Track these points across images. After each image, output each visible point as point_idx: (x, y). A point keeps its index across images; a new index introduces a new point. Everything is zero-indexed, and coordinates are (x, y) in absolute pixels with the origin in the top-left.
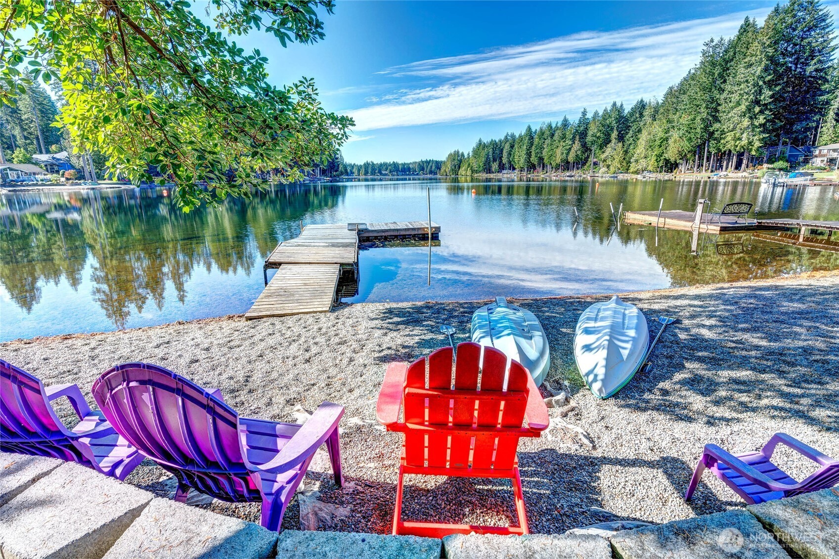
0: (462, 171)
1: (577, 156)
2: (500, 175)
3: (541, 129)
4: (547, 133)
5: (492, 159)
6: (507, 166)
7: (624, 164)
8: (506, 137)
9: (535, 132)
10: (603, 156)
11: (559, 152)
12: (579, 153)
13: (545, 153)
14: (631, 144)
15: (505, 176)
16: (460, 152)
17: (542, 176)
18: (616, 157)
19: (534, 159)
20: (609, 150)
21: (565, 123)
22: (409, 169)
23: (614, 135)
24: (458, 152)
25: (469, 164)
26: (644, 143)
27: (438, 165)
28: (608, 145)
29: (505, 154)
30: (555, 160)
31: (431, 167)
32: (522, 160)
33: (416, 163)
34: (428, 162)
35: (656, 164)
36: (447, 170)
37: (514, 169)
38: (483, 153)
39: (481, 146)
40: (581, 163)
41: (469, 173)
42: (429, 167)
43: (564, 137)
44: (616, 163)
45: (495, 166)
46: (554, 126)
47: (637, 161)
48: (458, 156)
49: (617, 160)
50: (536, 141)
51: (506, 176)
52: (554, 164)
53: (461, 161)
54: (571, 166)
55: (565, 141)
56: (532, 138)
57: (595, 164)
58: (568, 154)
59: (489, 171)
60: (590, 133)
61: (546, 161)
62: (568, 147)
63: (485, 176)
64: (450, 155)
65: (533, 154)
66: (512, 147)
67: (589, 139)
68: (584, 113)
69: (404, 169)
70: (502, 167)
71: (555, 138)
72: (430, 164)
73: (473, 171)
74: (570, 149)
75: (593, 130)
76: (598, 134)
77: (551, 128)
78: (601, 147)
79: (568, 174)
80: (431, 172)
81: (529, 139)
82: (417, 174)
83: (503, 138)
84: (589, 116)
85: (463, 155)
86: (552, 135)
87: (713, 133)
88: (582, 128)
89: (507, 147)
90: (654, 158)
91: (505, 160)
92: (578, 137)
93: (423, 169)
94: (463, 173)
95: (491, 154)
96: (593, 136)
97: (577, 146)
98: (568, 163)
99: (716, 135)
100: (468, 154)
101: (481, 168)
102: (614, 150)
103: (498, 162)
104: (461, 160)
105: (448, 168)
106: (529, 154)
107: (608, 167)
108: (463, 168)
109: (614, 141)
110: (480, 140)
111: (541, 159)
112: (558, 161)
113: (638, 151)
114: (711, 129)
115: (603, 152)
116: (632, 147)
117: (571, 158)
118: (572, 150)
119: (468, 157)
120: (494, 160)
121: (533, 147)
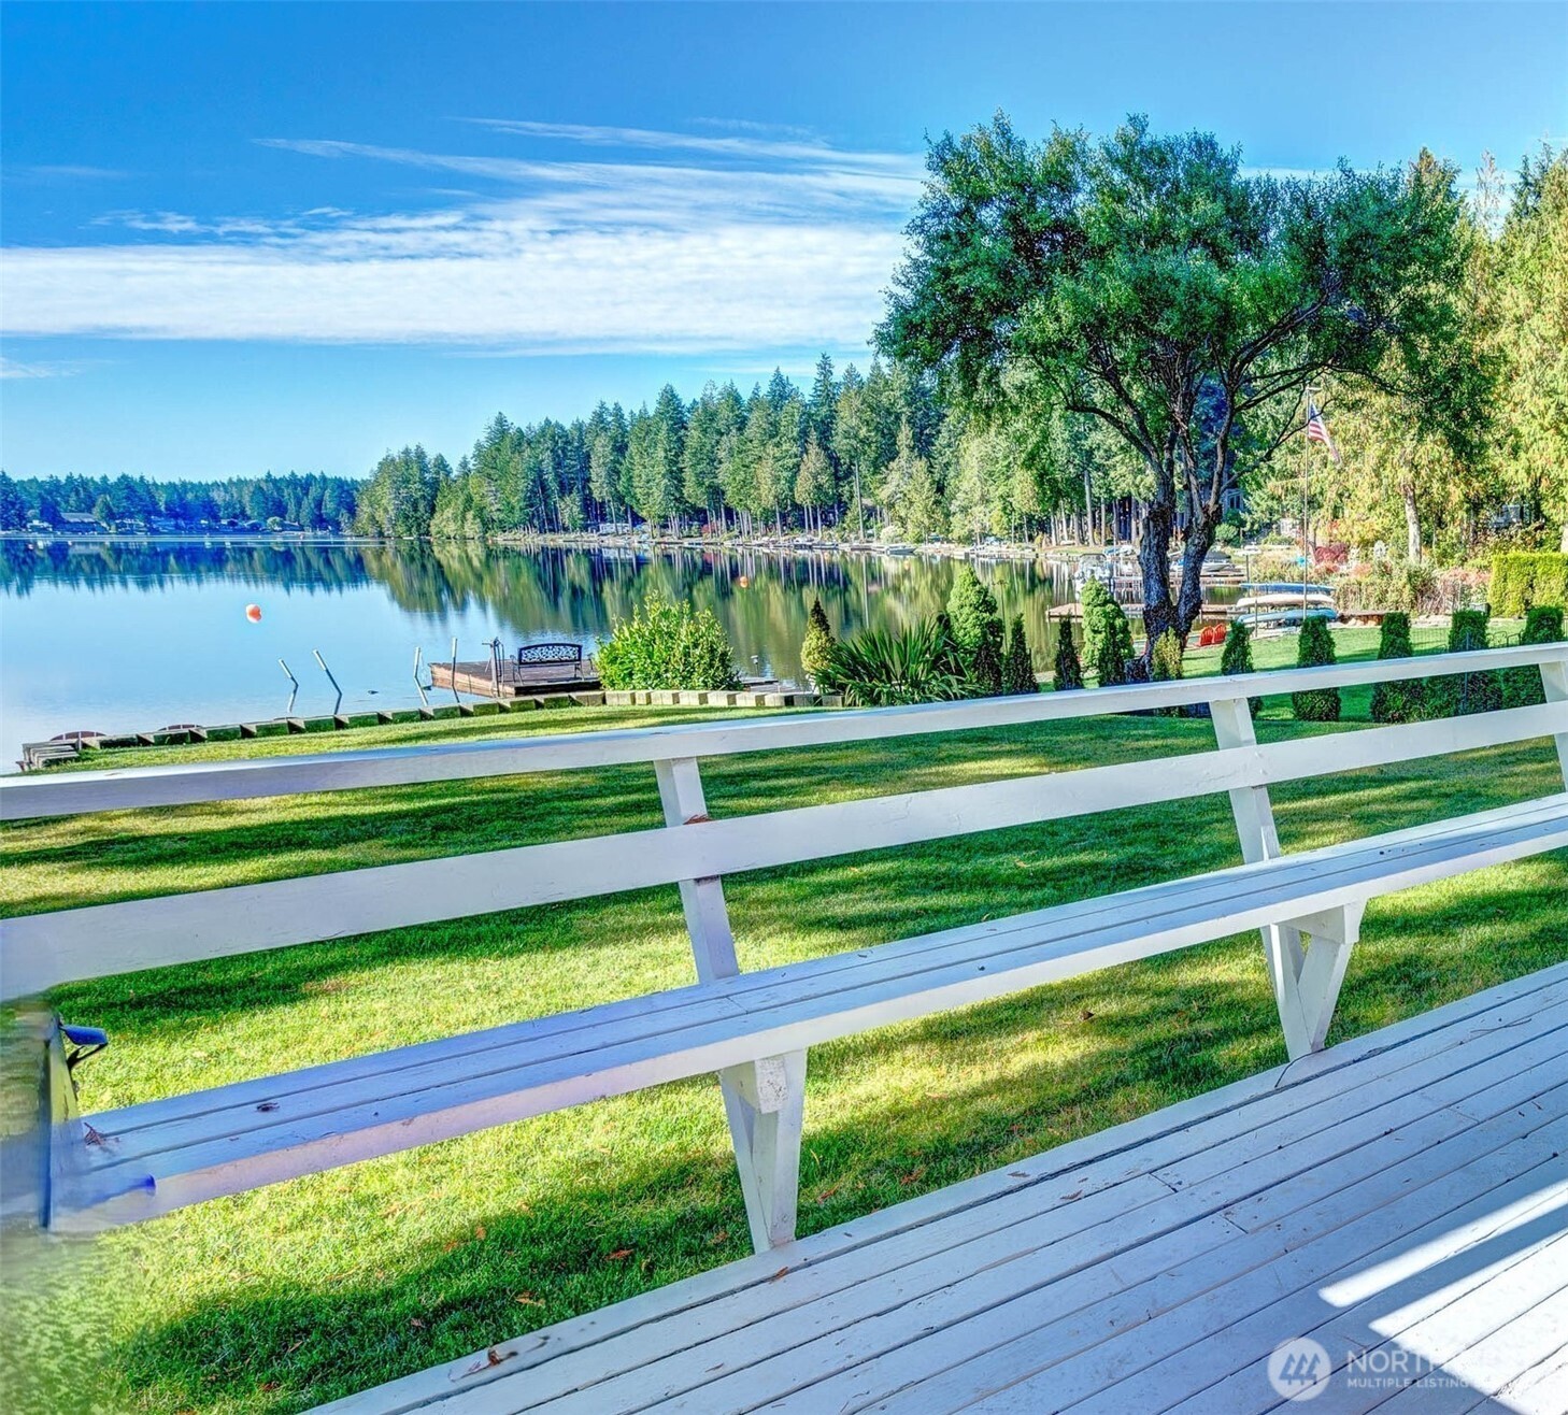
0: (444, 522)
1: (819, 487)
2: (591, 540)
3: (705, 404)
4: (725, 413)
5: (554, 486)
6: (612, 508)
7: (939, 516)
8: (599, 417)
9: (692, 409)
10: (884, 494)
11: (764, 473)
12: (823, 479)
13: (725, 475)
14: (947, 465)
15: (609, 541)
16: (431, 455)
17: (728, 544)
18: (914, 496)
19: (694, 493)
20: (894, 478)
21: (781, 392)
22: (210, 509)
23: (904, 436)
24: (421, 455)
25: (469, 500)
26: (974, 463)
27: (347, 495)
28: (892, 465)
29: (598, 472)
30: (759, 498)
31: (319, 504)
32: (657, 495)
33: (241, 483)
34: (303, 485)
35: (1005, 519)
36: (380, 515)
37: (638, 520)
38: (521, 463)
39: (505, 441)
40: (831, 510)
41: (472, 528)
42: (308, 503)
43: (773, 432)
44: (917, 514)
45: (569, 508)
46: (746, 396)
47: (964, 510)
48: (423, 469)
49: (919, 505)
50: (693, 436)
51: (614, 541)
52: (757, 510)
53: (434, 485)
54: (808, 518)
55: (778, 445)
56: (679, 424)
57: (871, 512)
58: (792, 481)
59: (551, 523)
60: (840, 427)
61: (731, 498)
62: (790, 462)
63: (531, 540)
64: (387, 464)
65: (688, 475)
66: (620, 449)
67: (839, 443)
68: (825, 368)
69: (184, 506)
70: (594, 513)
71: (748, 432)
72: (314, 491)
73: (487, 524)
74: (797, 466)
75: (848, 419)
76: (863, 432)
77: (737, 399)
78: (876, 467)
79: (801, 540)
80: (320, 521)
81: (672, 430)
82: (254, 529)
83: (586, 418)
84: (838, 375)
85: (441, 464)
86: (742, 424)
87: (1090, 453)
88: (824, 410)
89: (601, 449)
90: (998, 504)
91: (599, 490)
92: (814, 436)
93: (280, 509)
94: (451, 529)
95: (548, 466)
96: (847, 435)
97: (814, 460)
98: (797, 507)
99: (1098, 458)
100: (464, 464)
101: (517, 515)
102: (904, 479)
103: (576, 496)
104: (437, 481)
105: (386, 506)
106: (676, 476)
107: (903, 521)
108: (449, 513)
109: (905, 453)
110: (501, 421)
111: (716, 493)
112: (768, 500)
113: (965, 486)
114: (1087, 444)
115: (884, 482)
116: (952, 473)
117: (803, 493)
118: (803, 472)
119: (466, 475)
120: (565, 489)
121: (687, 455)
